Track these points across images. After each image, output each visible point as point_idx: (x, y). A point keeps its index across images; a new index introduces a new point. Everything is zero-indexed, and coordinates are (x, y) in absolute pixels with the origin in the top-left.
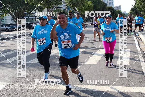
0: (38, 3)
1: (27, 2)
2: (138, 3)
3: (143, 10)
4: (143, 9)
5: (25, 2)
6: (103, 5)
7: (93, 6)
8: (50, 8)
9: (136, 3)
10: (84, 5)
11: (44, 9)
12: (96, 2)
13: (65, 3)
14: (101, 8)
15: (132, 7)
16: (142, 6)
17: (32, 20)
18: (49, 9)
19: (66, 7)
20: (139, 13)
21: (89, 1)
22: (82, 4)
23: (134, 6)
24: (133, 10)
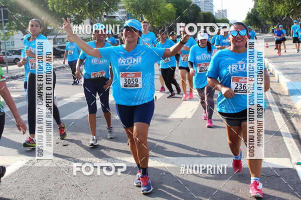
0: (74, 9)
1: (53, 8)
2: (260, 3)
3: (270, 17)
4: (270, 14)
5: (50, 8)
6: (193, 9)
7: (175, 12)
8: (95, 18)
9: (256, 4)
10: (159, 11)
11: (84, 21)
12: (181, 4)
13: (124, 7)
14: (190, 15)
15: (249, 12)
16: (267, 8)
17: (61, 41)
18: (94, 20)
19: (125, 15)
20: (262, 23)
21: (168, 3)
22: (154, 8)
23: (252, 10)
24: (249, 16)
